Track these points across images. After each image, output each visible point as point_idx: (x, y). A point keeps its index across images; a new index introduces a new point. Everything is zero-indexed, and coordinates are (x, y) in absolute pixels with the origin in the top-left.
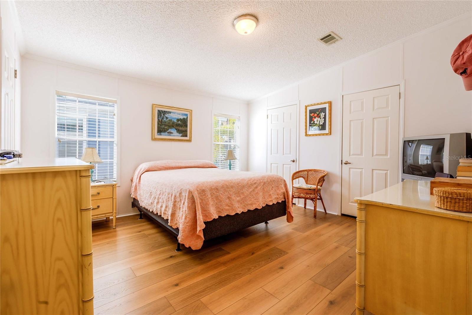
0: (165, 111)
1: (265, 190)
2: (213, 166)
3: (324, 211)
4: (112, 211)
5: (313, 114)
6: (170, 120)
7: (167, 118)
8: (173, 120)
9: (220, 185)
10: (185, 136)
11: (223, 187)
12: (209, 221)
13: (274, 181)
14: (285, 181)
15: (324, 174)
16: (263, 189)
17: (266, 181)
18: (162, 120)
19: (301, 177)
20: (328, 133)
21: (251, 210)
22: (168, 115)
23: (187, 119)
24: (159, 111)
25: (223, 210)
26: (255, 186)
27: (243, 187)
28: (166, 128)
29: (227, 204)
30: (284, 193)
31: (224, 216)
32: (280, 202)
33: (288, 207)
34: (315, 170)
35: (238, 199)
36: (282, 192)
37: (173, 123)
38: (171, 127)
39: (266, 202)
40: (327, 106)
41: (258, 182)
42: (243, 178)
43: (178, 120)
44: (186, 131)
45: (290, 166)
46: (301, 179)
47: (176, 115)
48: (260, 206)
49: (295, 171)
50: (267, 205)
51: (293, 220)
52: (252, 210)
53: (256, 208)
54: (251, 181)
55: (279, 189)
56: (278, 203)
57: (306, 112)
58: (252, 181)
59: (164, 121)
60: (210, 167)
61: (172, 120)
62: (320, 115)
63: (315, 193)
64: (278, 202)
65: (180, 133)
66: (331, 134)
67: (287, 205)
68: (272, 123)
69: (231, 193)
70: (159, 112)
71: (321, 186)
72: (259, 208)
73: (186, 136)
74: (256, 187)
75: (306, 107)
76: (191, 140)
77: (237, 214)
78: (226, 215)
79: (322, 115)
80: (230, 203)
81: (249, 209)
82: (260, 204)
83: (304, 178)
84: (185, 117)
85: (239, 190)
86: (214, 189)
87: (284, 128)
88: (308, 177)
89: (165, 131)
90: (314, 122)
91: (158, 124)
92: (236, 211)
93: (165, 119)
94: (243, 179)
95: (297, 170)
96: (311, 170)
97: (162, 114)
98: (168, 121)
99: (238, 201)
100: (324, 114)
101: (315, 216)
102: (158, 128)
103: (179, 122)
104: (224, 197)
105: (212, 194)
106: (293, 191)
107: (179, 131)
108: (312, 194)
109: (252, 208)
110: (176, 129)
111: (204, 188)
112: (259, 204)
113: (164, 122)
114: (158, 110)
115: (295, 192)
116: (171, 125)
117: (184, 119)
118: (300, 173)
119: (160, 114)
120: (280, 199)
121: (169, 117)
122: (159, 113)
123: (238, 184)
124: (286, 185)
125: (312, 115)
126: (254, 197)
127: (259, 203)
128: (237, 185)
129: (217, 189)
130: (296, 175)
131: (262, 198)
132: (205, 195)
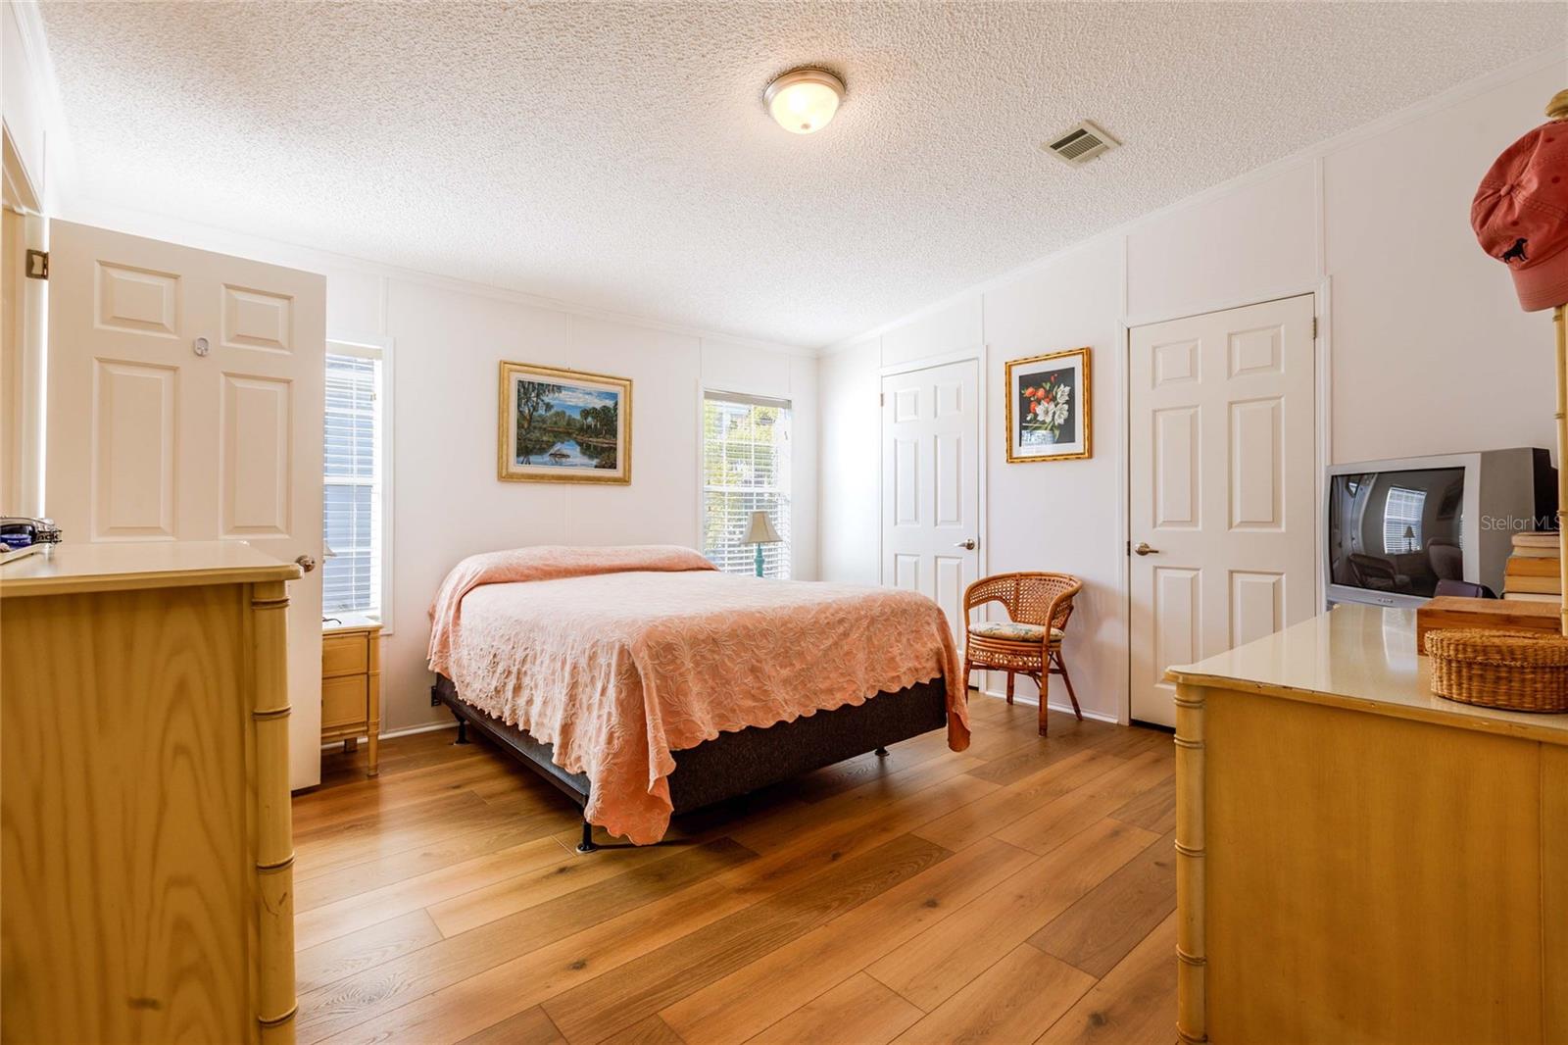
0: (542, 385)
1: (876, 643)
2: (702, 565)
3: (1073, 712)
4: (366, 719)
5: (1031, 390)
6: (557, 414)
7: (548, 407)
8: (567, 414)
9: (724, 627)
10: (610, 467)
11: (733, 634)
12: (687, 748)
13: (904, 611)
14: (940, 612)
15: (1070, 589)
16: (869, 639)
17: (876, 611)
18: (531, 415)
19: (995, 598)
20: (1082, 451)
21: (826, 709)
22: (551, 395)
23: (615, 409)
24: (521, 383)
25: (733, 711)
26: (841, 630)
27: (802, 633)
28: (545, 439)
29: (750, 692)
30: (938, 654)
31: (738, 730)
32: (926, 681)
33: (953, 697)
34: (1041, 575)
35: (785, 672)
36: (931, 650)
37: (570, 422)
38: (562, 435)
39: (879, 681)
40: (1076, 363)
41: (852, 617)
42: (801, 604)
43: (586, 413)
44: (611, 448)
45: (957, 561)
46: (996, 605)
47: (579, 398)
48: (858, 698)
49: (974, 580)
50: (880, 692)
51: (969, 743)
52: (833, 709)
53: (845, 702)
54: (828, 614)
55: (921, 638)
56: (918, 685)
57: (1009, 384)
58: (833, 615)
59: (540, 416)
60: (690, 567)
61: (564, 413)
62: (1056, 393)
63: (1041, 652)
64: (917, 683)
66: (1091, 456)
67: (949, 693)
68: (896, 421)
69: (761, 654)
70: (524, 388)
71: (1062, 628)
72: (856, 704)
73: (613, 466)
74: (846, 635)
75: (1009, 367)
76: (630, 477)
77: (781, 724)
78: (744, 727)
79: (1062, 392)
80: (759, 688)
81: (820, 707)
82: (858, 689)
83: (1004, 601)
84: (610, 403)
85: (788, 644)
86: (703, 641)
87: (936, 437)
88: (1017, 599)
89: (542, 451)
90: (1036, 415)
91: (520, 426)
92: (778, 713)
93: (542, 411)
94: (801, 607)
95: (983, 577)
96: (1027, 576)
97: (533, 395)
98: (551, 416)
99: (786, 682)
100: (1068, 389)
101: (1043, 730)
102: (518, 439)
103: (590, 419)
104: (736, 669)
105: (698, 658)
106: (971, 644)
107: (588, 450)
108: (1033, 656)
109: (832, 702)
110: (581, 444)
111: (669, 638)
112: (854, 692)
113: (539, 419)
114: (520, 381)
115: (975, 649)
116: (560, 430)
117: (605, 408)
118: (992, 587)
119: (525, 394)
120: (925, 672)
121: (557, 402)
122: (522, 390)
123: (784, 624)
124: (943, 627)
125: (1028, 392)
126: (837, 668)
127: (854, 687)
128: (782, 626)
129: (713, 641)
130: (978, 593)
131: (866, 669)
132: (673, 661)
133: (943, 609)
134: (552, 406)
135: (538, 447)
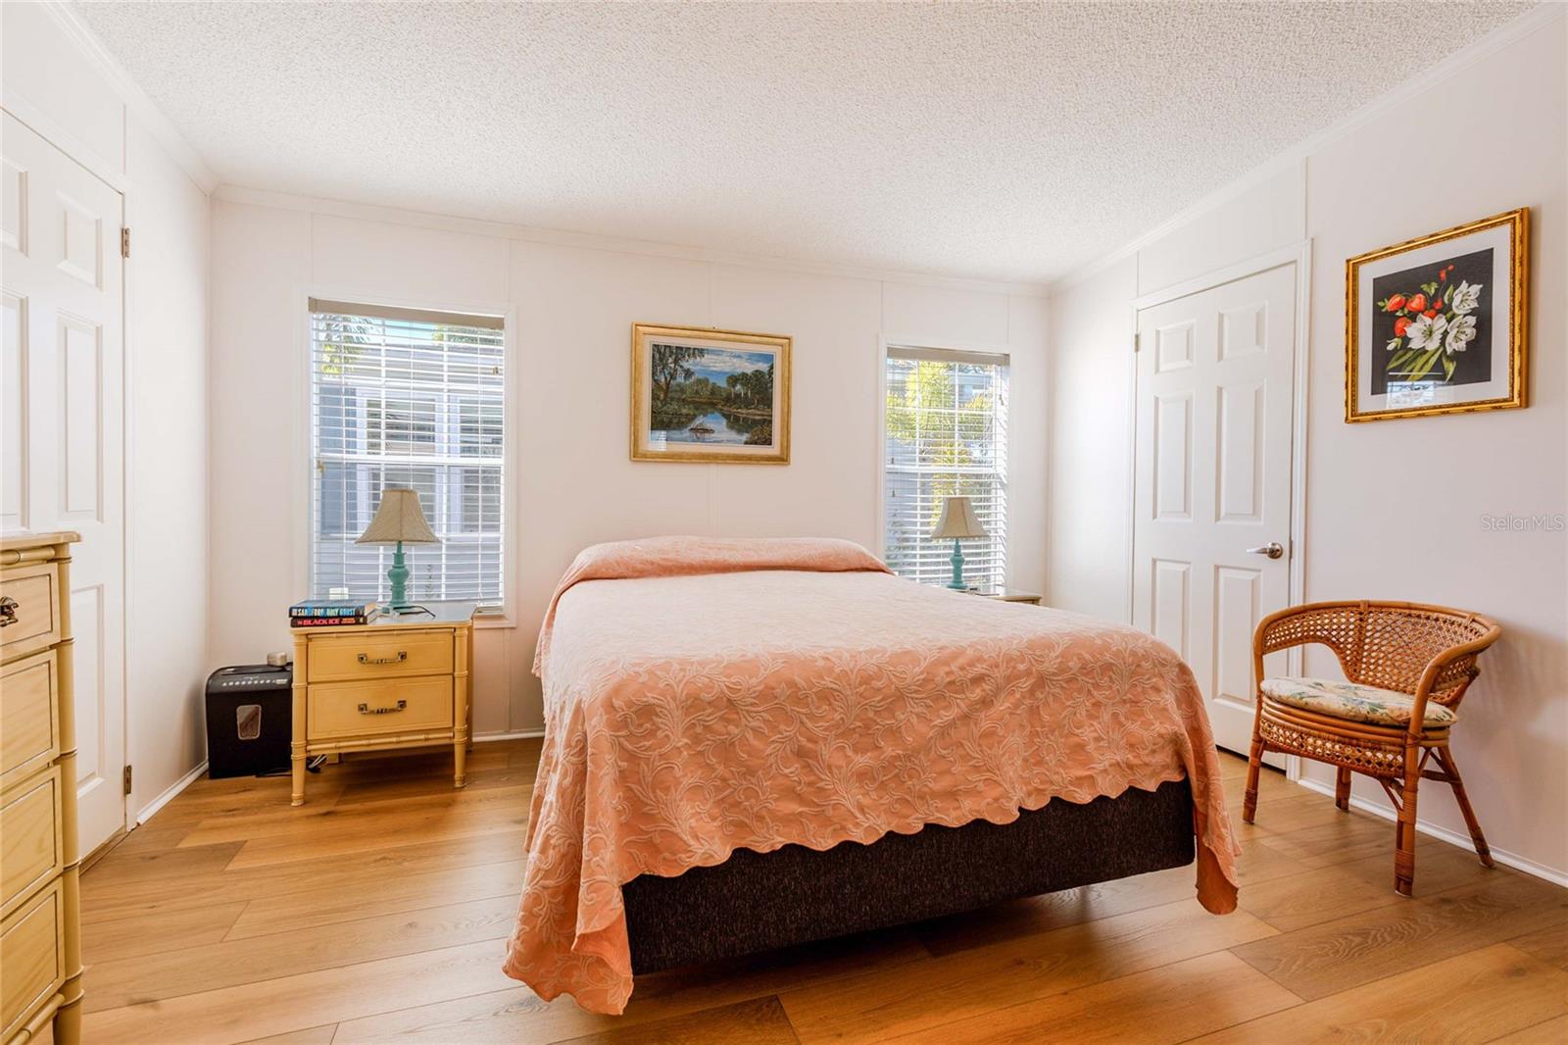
0: (681, 348)
1: (1046, 718)
3: (1471, 847)
4: (451, 726)
5: (1397, 299)
6: (699, 381)
7: (688, 373)
8: (711, 381)
9: (754, 681)
10: (763, 443)
11: (767, 695)
12: (665, 875)
13: (1108, 667)
14: (1183, 670)
15: (1475, 640)
16: (1034, 711)
17: (1050, 665)
18: (668, 384)
19: (1316, 639)
20: (1506, 395)
21: (944, 824)
22: (691, 361)
23: (771, 373)
24: (656, 347)
25: (760, 818)
26: (977, 694)
27: (900, 697)
28: (684, 411)
29: (793, 790)
30: (1176, 742)
31: (767, 850)
32: (1151, 786)
33: (1206, 816)
34: (1409, 607)
35: (863, 760)
36: (1161, 736)
37: (715, 390)
38: (705, 407)
39: (1052, 783)
40: (1499, 241)
41: (999, 674)
42: (908, 647)
43: (734, 380)
44: (765, 420)
46: (1320, 652)
47: (725, 362)
48: (1006, 812)
49: (1281, 607)
50: (1055, 800)
52: (956, 825)
53: (980, 817)
54: (954, 668)
55: (1141, 714)
56: (1133, 792)
57: (1352, 294)
58: (962, 669)
59: (679, 385)
61: (707, 380)
62: (1451, 299)
63: (1403, 746)
64: (1132, 789)
65: (740, 431)
66: (1526, 401)
67: (1200, 809)
68: (1157, 371)
69: (817, 728)
70: (660, 353)
71: (1452, 704)
72: (998, 820)
73: (768, 442)
74: (986, 703)
75: (1353, 268)
76: (788, 455)
77: (847, 847)
78: (779, 847)
79: (1463, 298)
80: (810, 784)
81: (932, 820)
82: (1006, 796)
83: (1335, 646)
84: (764, 367)
85: (871, 714)
86: (709, 703)
87: (1220, 390)
88: (1360, 643)
89: (680, 426)
90: (1406, 340)
91: (655, 397)
92: (843, 828)
93: (680, 379)
94: (907, 653)
95: (1297, 602)
96: (1381, 607)
97: (670, 360)
98: (692, 385)
99: (863, 776)
100: (1476, 289)
101: (1404, 882)
102: (653, 412)
103: (738, 387)
104: (768, 751)
105: (699, 729)
106: (1263, 712)
107: (736, 423)
108: (1385, 751)
109: (954, 814)
110: (727, 416)
111: (650, 697)
112: (996, 800)
113: (678, 389)
114: (655, 345)
115: (1272, 724)
116: (702, 400)
117: (758, 374)
118: (1311, 620)
119: (661, 360)
120: (1148, 771)
121: (698, 367)
122: (657, 356)
123: (866, 680)
124: (1189, 697)
125: (1389, 305)
126: (966, 757)
127: (997, 792)
128: (861, 685)
129: (730, 705)
130: (1276, 634)
131: (1025, 760)
132: (652, 733)
133: (1190, 665)
134: (693, 373)
135: (675, 421)
